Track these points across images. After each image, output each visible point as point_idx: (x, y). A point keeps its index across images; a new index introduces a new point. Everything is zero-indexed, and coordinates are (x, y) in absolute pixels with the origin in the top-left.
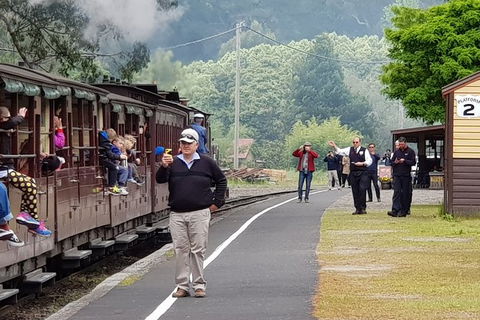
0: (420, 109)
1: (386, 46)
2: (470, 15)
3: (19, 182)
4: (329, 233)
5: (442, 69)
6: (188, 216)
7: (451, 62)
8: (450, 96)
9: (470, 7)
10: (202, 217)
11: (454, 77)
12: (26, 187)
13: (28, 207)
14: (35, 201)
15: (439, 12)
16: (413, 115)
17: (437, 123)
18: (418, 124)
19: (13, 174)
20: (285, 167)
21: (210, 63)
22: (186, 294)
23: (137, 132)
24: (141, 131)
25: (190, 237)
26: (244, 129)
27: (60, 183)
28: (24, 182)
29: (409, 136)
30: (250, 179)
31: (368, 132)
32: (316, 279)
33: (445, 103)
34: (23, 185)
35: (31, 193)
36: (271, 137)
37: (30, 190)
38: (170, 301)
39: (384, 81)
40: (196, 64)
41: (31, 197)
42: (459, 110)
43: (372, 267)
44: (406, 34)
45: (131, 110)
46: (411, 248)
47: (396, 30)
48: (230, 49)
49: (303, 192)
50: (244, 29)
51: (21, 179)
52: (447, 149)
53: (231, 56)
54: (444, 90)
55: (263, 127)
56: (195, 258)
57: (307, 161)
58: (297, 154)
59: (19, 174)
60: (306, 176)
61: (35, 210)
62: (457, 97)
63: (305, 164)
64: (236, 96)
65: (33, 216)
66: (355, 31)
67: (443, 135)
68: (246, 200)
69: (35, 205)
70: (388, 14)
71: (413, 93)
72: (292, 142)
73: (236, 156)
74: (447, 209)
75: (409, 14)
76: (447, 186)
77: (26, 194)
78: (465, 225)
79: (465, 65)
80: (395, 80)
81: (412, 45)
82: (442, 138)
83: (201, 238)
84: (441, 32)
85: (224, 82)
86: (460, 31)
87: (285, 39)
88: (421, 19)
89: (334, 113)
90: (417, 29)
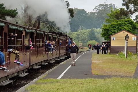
0: (106, 39)
1: (101, 30)
2: (113, 25)
3: (14, 52)
4: (93, 56)
5: (110, 33)
6: (73, 54)
7: (111, 32)
8: (111, 37)
9: (114, 24)
10: (75, 54)
11: (111, 34)
12: (16, 53)
13: (17, 58)
14: (19, 57)
15: (109, 25)
16: (105, 40)
17: (109, 41)
18: (106, 41)
19: (13, 50)
20: (87, 47)
21: (76, 32)
22: (73, 65)
23: (56, 41)
24: (57, 41)
25: (73, 57)
26: (81, 41)
27: (31, 52)
28: (16, 52)
29: (105, 43)
30: (82, 49)
31: (99, 42)
32: (91, 63)
33: (110, 38)
34: (15, 53)
35: (18, 55)
36: (85, 43)
37: (17, 54)
38: (70, 66)
39: (101, 35)
40: (74, 32)
41: (18, 56)
42: (112, 39)
43: (100, 61)
44: (104, 28)
45: (54, 36)
46: (105, 59)
47: (103, 28)
48: (79, 30)
49: (89, 51)
50: (81, 27)
51: (15, 51)
52: (110, 44)
53: (79, 31)
54: (110, 36)
55: (84, 41)
56: (74, 60)
57: (90, 46)
58: (88, 45)
59: (14, 50)
60: (90, 48)
61: (19, 59)
62: (112, 37)
63: (90, 47)
64: (80, 37)
65: (18, 61)
66: (97, 28)
67: (110, 42)
68: (81, 52)
69: (19, 58)
70: (102, 25)
71: (105, 36)
72: (88, 44)
73: (80, 45)
74: (110, 53)
75: (105, 25)
76: (110, 50)
77: (17, 55)
78: (113, 55)
79: (113, 32)
80: (103, 35)
81: (105, 30)
82: (109, 43)
83: (75, 57)
84: (109, 28)
85: (78, 35)
86: (112, 28)
87: (87, 29)
88: (107, 26)
89: (94, 39)
90: (106, 27)
